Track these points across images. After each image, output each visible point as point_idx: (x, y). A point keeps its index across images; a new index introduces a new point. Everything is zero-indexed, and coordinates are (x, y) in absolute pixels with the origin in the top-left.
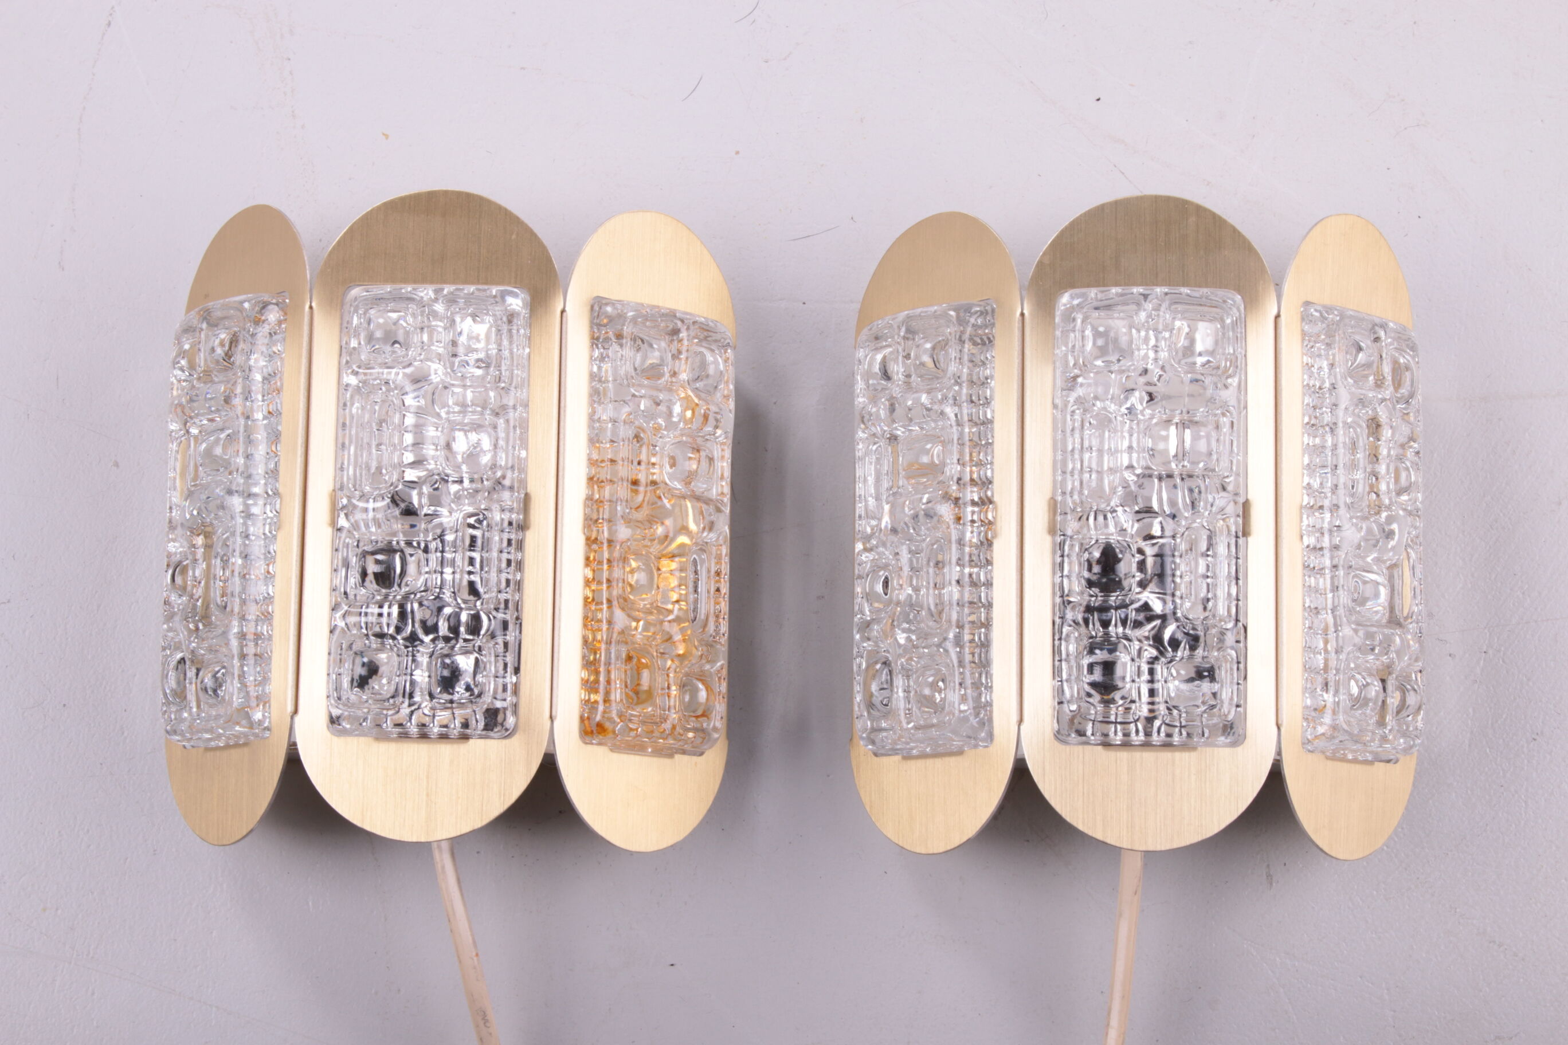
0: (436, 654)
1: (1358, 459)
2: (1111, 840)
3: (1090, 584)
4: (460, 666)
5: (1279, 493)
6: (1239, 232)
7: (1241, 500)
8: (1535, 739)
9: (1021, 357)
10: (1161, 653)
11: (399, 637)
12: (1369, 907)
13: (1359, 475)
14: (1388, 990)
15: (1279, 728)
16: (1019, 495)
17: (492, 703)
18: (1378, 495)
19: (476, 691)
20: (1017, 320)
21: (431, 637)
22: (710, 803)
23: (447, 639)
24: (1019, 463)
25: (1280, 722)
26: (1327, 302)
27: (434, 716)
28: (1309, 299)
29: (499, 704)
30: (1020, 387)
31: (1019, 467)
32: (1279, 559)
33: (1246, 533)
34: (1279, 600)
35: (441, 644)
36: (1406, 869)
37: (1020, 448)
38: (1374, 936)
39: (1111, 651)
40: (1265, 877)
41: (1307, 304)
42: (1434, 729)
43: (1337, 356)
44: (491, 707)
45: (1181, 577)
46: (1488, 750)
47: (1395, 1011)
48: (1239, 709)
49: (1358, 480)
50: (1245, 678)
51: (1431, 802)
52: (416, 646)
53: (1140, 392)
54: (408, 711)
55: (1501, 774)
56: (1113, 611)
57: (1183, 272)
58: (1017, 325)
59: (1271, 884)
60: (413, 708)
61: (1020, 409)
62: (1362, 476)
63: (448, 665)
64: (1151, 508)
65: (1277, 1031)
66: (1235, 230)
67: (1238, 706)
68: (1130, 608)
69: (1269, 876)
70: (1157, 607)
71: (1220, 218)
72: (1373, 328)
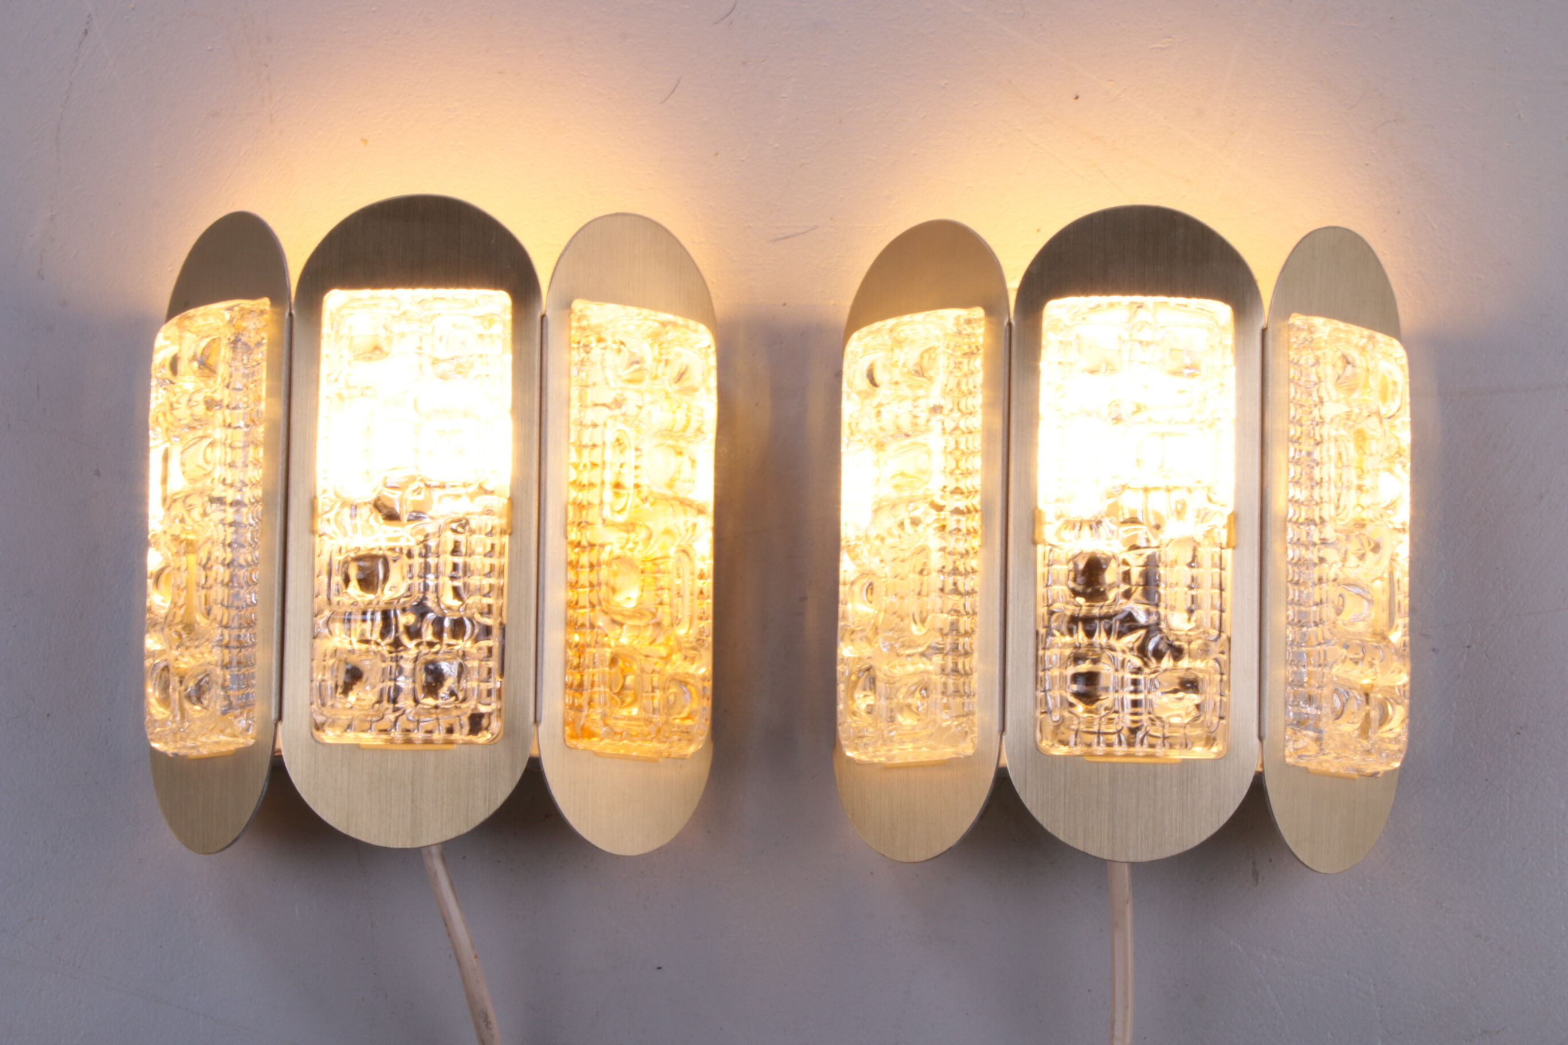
0: (421, 660)
2: (1092, 850)
3: (1075, 593)
4: (445, 671)
5: (1264, 506)
7: (1227, 512)
8: (1519, 733)
10: (1146, 664)
11: (383, 643)
14: (1374, 984)
15: (1261, 740)
16: (1005, 504)
17: (476, 708)
19: (461, 696)
20: (1004, 329)
21: (415, 642)
22: (695, 806)
23: (431, 644)
24: (1005, 472)
25: (1262, 734)
27: (418, 722)
29: (483, 709)
31: (1005, 476)
33: (1231, 545)
35: (424, 649)
39: (1095, 661)
40: (1251, 874)
44: (476, 712)
45: (1165, 588)
46: (1472, 744)
48: (1221, 721)
52: (400, 651)
54: (392, 717)
55: (1485, 768)
56: (1097, 622)
58: (1003, 334)
59: (1257, 881)
60: (397, 714)
63: (431, 670)
64: (1137, 518)
66: (1223, 241)
67: (1220, 717)
68: (1114, 619)
69: (1256, 874)
70: (1142, 619)
71: (1208, 228)
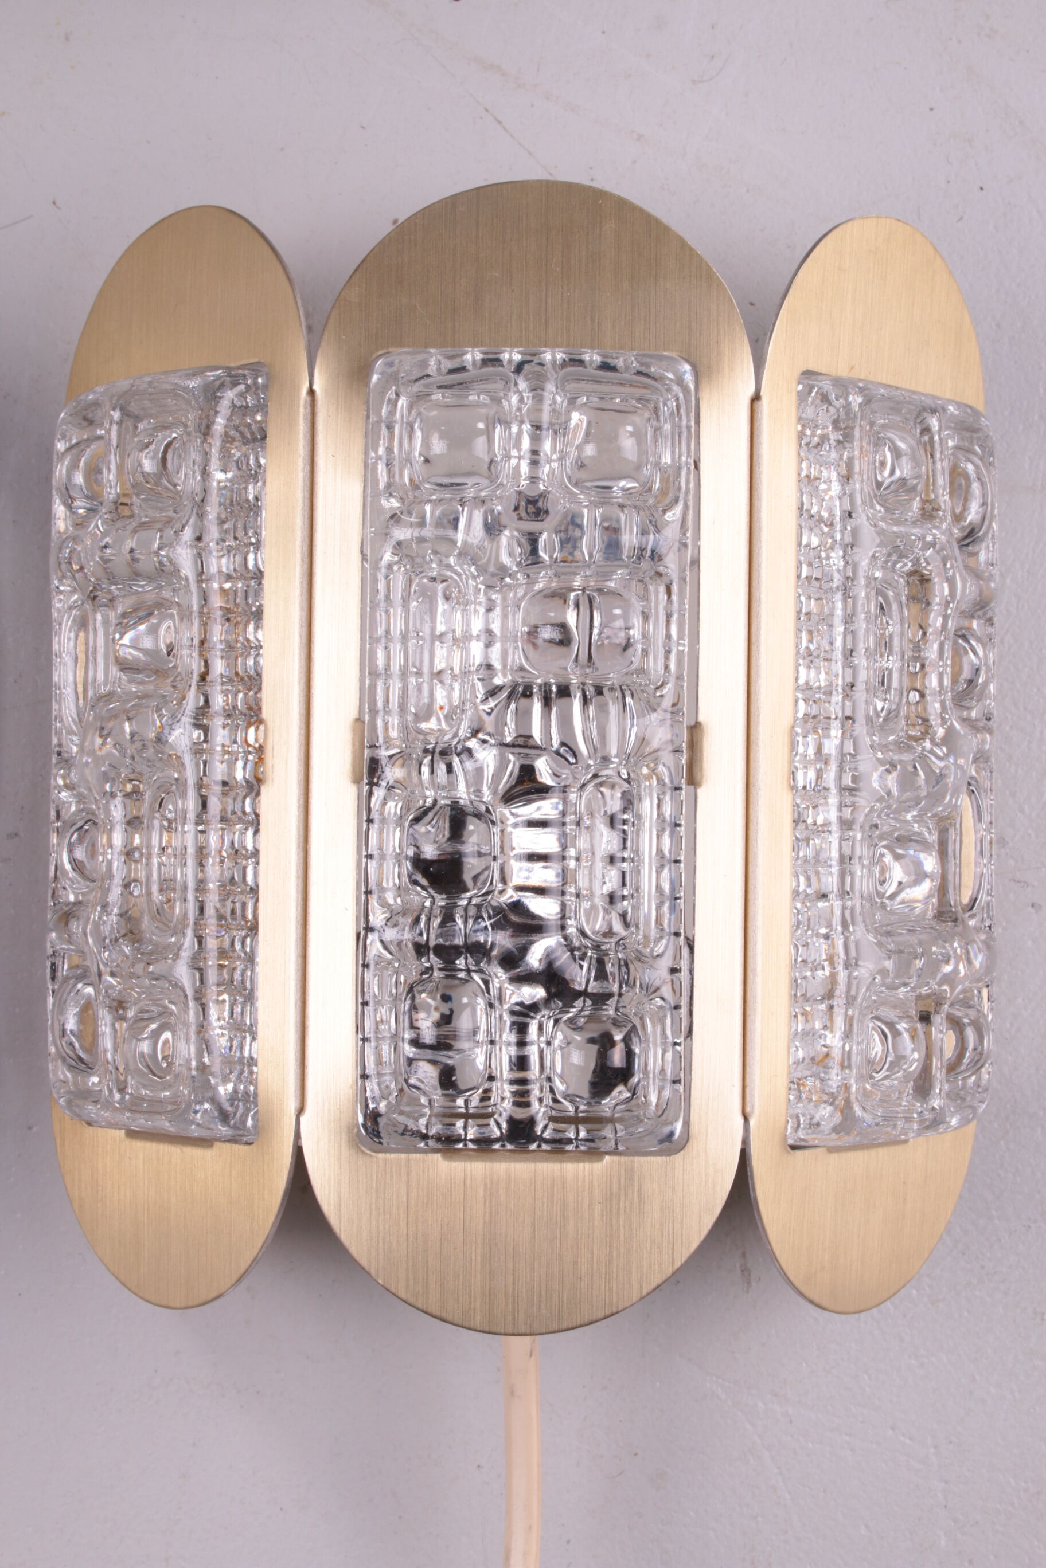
1: (891, 636)
5: (753, 710)
6: (691, 249)
7: (686, 721)
9: (308, 468)
12: (904, 1316)
13: (892, 663)
14: (935, 1447)
15: (746, 1119)
16: (303, 712)
18: (922, 695)
20: (302, 402)
24: (304, 656)
25: (748, 1109)
26: (843, 372)
28: (812, 367)
30: (307, 521)
31: (304, 663)
32: (751, 826)
33: (693, 780)
34: (751, 897)
36: (964, 1254)
37: (305, 630)
38: (913, 1362)
40: (739, 1272)
41: (808, 374)
42: (1008, 1025)
43: (857, 463)
45: (578, 859)
47: (946, 1482)
48: (677, 1086)
49: (890, 671)
50: (690, 1032)
51: (1002, 1143)
53: (511, 532)
57: (593, 320)
58: (302, 410)
59: (749, 1283)
61: (307, 560)
62: (897, 665)
64: (530, 737)
65: (760, 1519)
66: (683, 244)
67: (676, 1082)
69: (745, 1271)
71: (658, 223)
72: (919, 414)
